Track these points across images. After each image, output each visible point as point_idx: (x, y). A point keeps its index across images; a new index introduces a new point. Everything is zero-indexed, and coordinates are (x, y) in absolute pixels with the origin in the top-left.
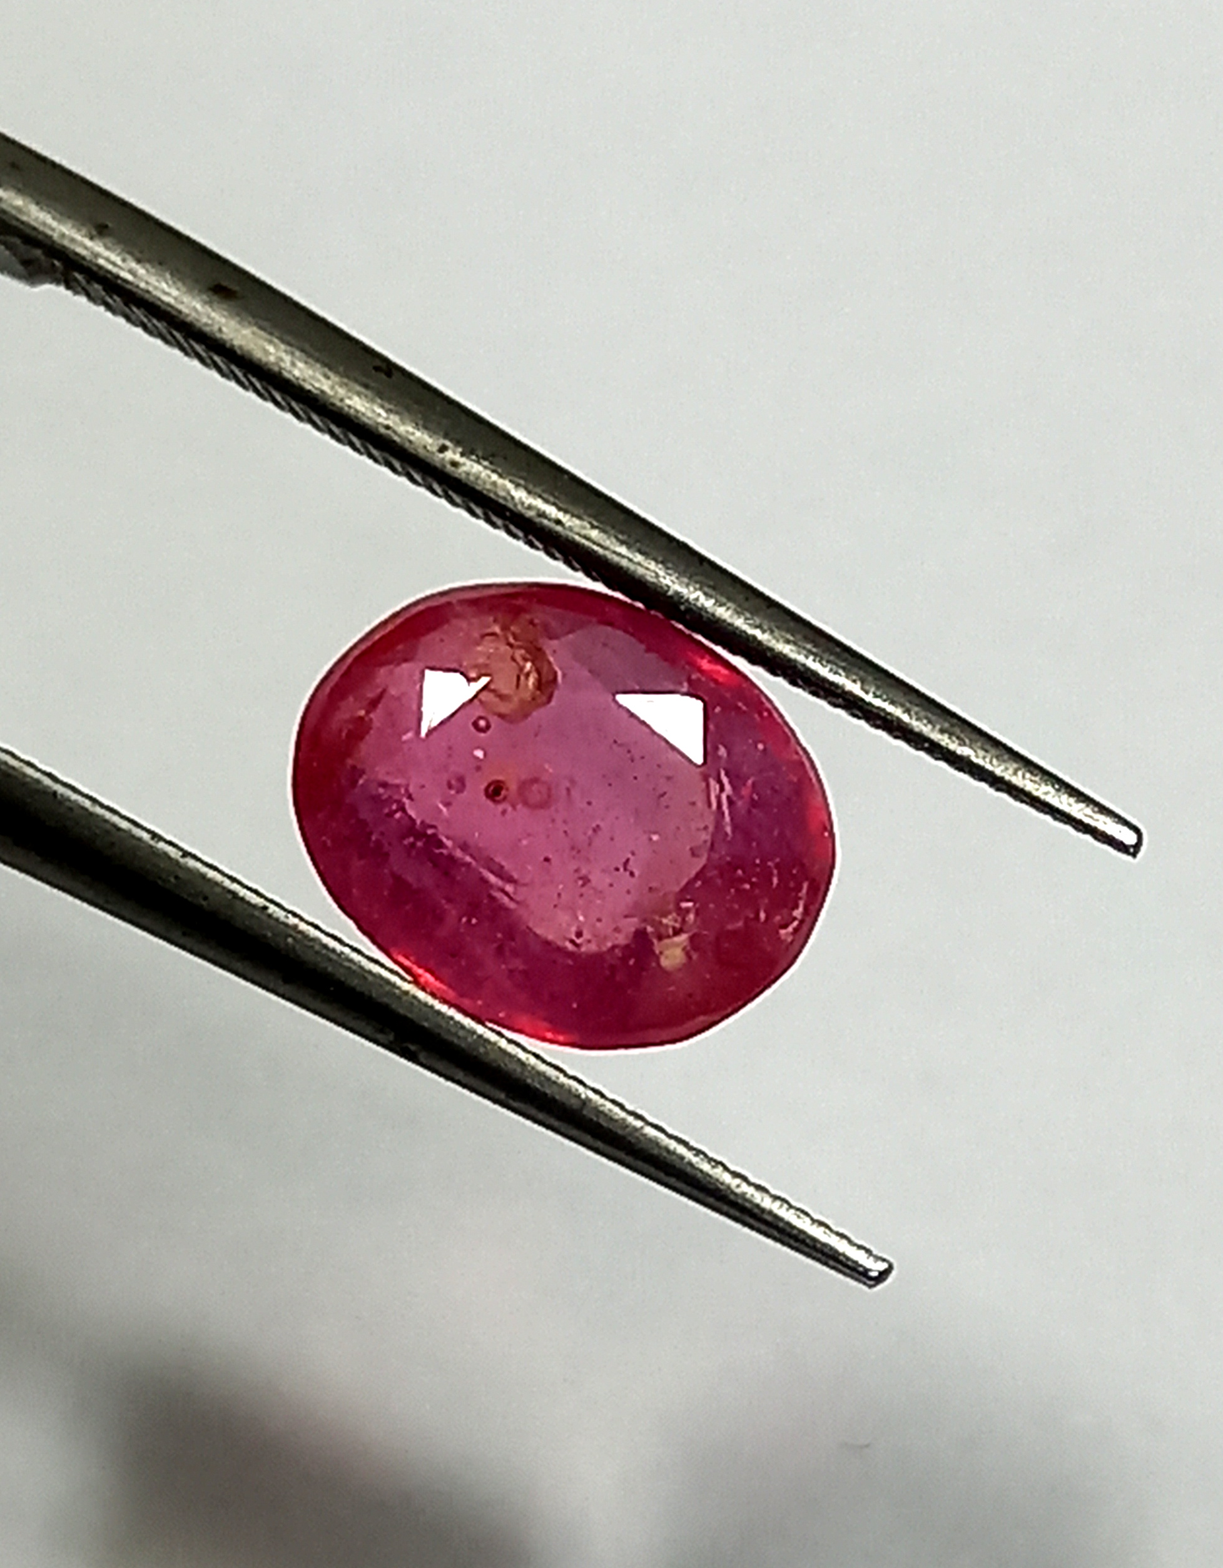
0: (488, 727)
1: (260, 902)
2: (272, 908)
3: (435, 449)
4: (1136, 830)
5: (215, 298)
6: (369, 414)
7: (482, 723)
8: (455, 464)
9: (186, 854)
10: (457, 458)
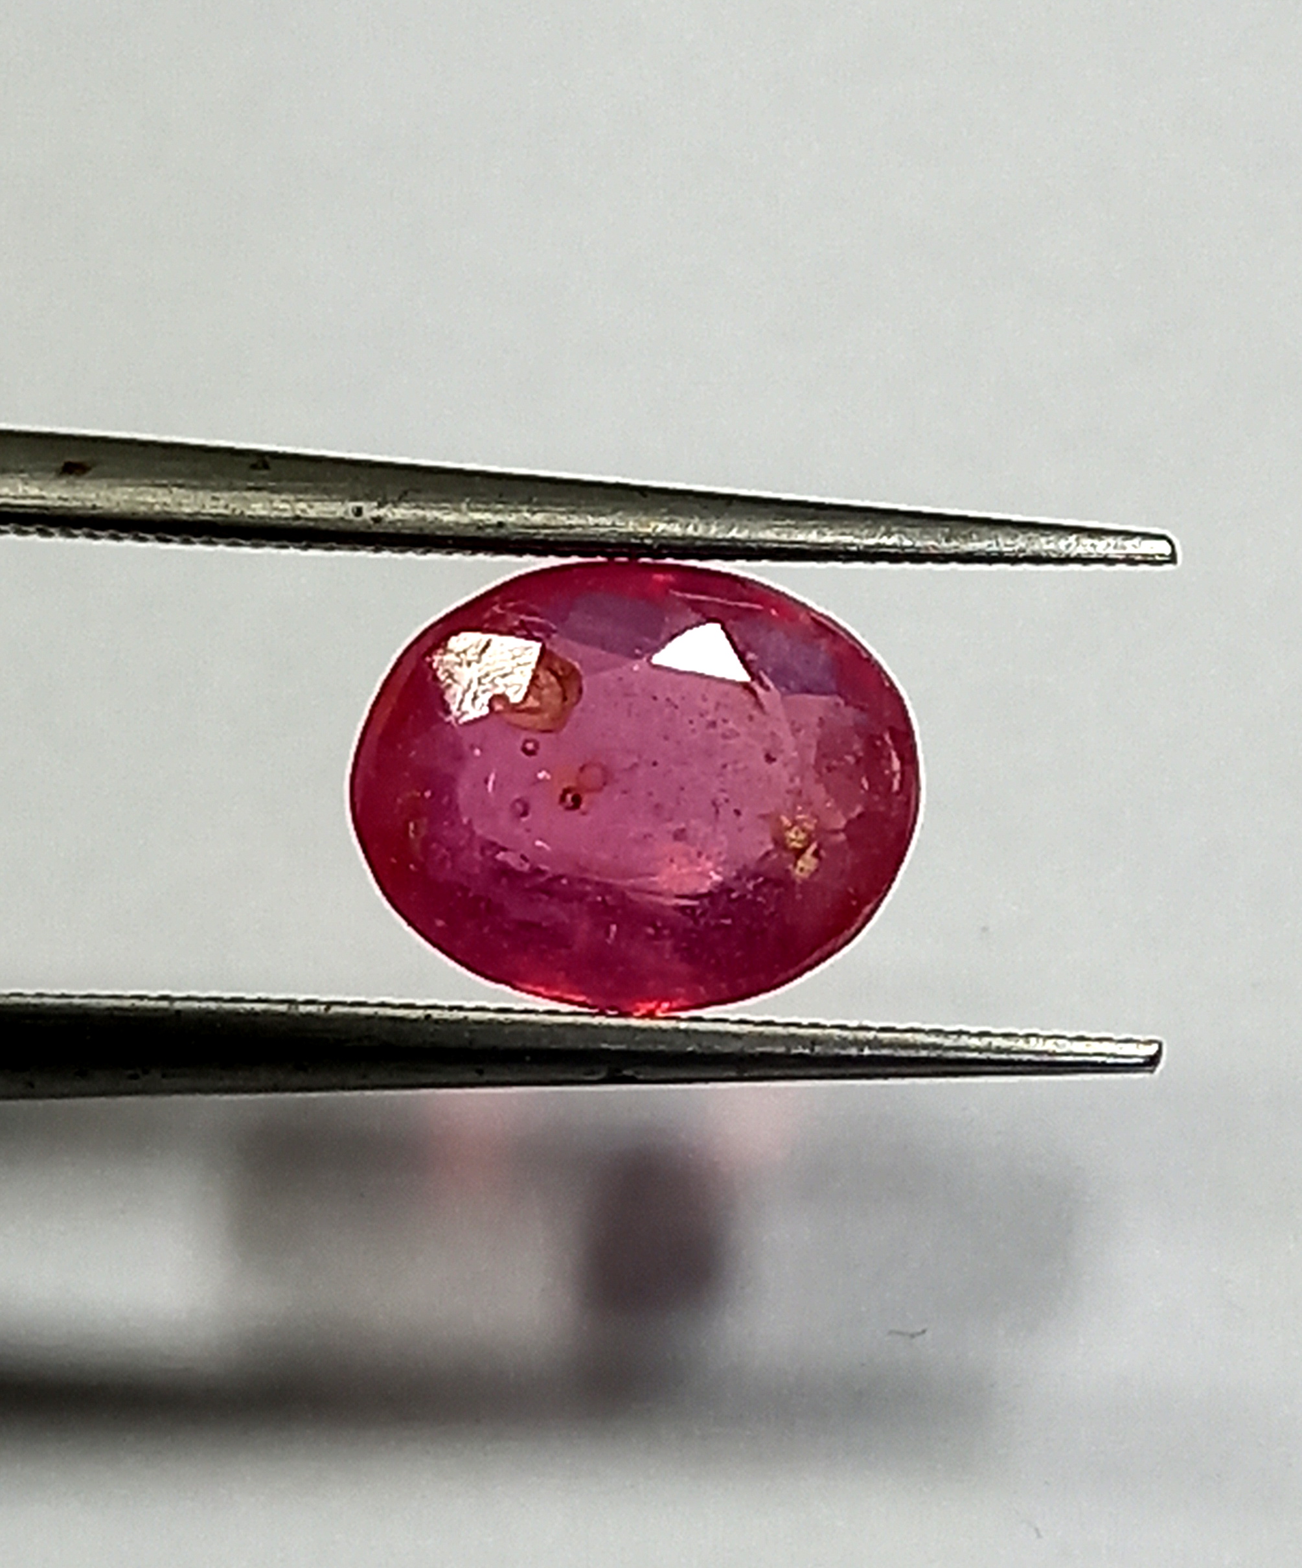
0: (537, 745)
1: (420, 1013)
2: (435, 1014)
3: (351, 516)
4: (1162, 537)
5: (72, 478)
6: (275, 514)
7: (530, 746)
8: (377, 520)
9: (329, 1004)
10: (376, 513)
